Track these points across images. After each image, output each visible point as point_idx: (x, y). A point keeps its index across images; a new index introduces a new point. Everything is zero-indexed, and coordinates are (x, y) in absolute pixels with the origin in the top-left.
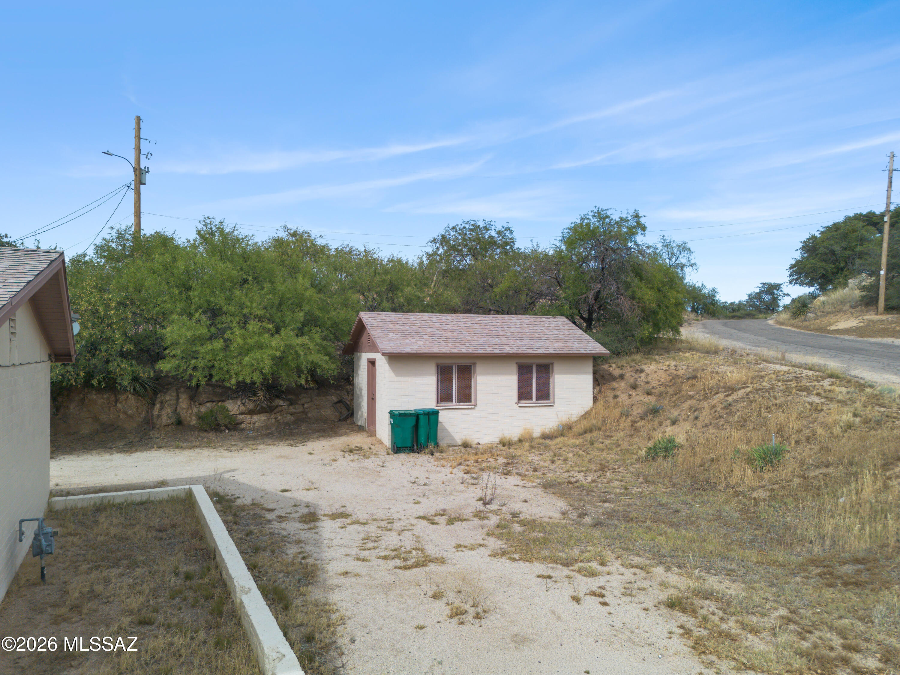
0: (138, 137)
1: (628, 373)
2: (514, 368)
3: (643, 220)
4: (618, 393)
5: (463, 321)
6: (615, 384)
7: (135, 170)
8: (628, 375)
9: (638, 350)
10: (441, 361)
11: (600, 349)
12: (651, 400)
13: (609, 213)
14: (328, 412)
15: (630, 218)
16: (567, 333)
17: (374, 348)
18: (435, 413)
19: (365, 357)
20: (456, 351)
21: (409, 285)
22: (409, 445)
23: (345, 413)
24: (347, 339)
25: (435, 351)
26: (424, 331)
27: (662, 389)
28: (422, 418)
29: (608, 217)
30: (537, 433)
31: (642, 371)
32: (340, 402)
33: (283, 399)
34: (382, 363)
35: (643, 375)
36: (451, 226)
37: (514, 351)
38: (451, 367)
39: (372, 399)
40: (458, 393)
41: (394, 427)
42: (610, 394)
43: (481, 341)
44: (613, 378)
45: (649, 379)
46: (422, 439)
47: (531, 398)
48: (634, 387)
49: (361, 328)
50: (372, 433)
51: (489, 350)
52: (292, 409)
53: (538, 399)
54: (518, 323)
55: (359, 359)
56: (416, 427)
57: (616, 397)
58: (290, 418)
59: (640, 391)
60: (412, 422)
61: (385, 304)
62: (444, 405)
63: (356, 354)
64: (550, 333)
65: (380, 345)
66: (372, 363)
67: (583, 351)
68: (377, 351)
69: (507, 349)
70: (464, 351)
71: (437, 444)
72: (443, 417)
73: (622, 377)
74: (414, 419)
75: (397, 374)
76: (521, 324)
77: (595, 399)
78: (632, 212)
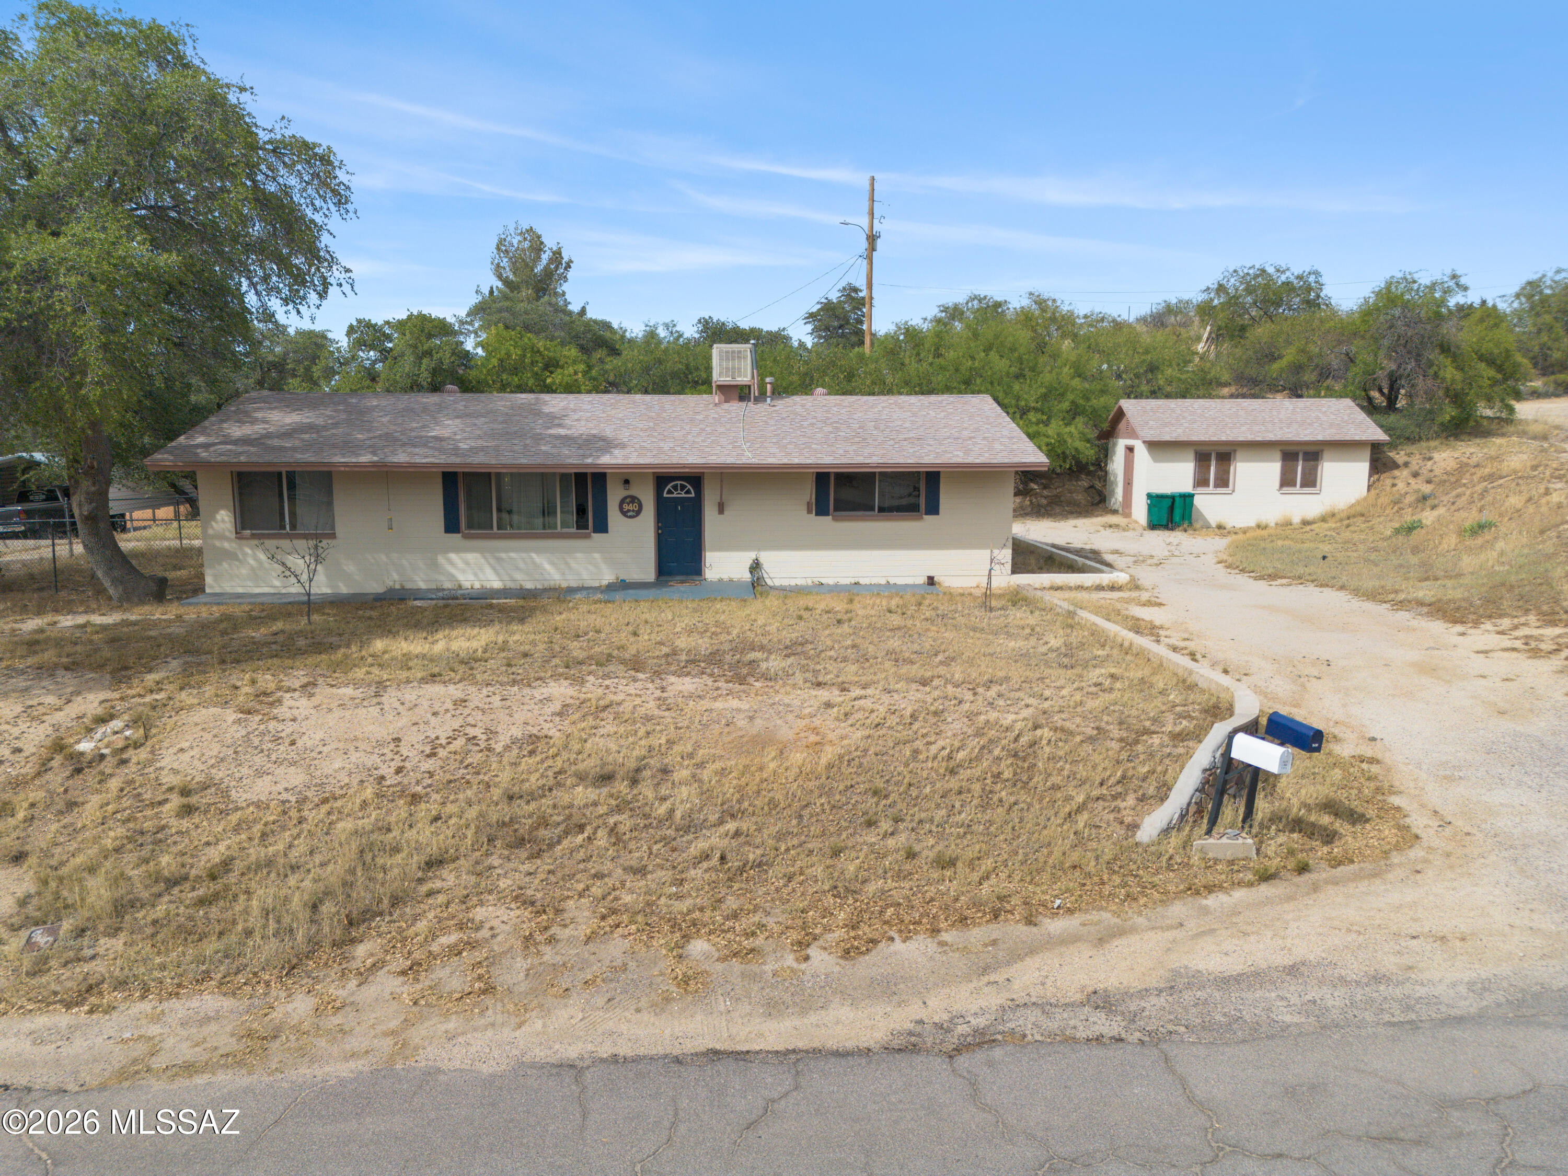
0: (872, 200)
1: (1415, 461)
2: (1278, 455)
3: (1463, 281)
4: (1396, 481)
5: (1228, 407)
6: (1396, 473)
7: (868, 238)
8: (1414, 462)
9: (1438, 436)
10: (1199, 448)
11: (1379, 435)
12: (1427, 489)
13: (1416, 276)
14: (1080, 497)
15: (1446, 279)
16: (1346, 418)
17: (1133, 435)
18: (1191, 496)
19: (1121, 444)
20: (1215, 439)
21: (1170, 366)
22: (1164, 523)
23: (1097, 498)
24: (1105, 426)
25: (1195, 438)
26: (1184, 418)
27: (1445, 477)
28: (1177, 499)
29: (1415, 282)
30: (1296, 520)
31: (1430, 459)
32: (1092, 487)
33: (1037, 483)
34: (1141, 450)
35: (1430, 463)
36: (1231, 270)
37: (1278, 438)
38: (1210, 455)
39: (1128, 483)
40: (1216, 479)
41: (1150, 507)
42: (1389, 482)
43: (1243, 429)
44: (1396, 466)
45: (1434, 468)
46: (1177, 517)
47: (1295, 485)
48: (1415, 475)
49: (1120, 414)
50: (1128, 515)
51: (1250, 437)
52: (1046, 493)
53: (1302, 486)
54: (1291, 407)
55: (1115, 445)
56: (1172, 508)
57: (1394, 485)
58: (1044, 501)
59: (1420, 479)
60: (1168, 503)
61: (1145, 388)
62: (1200, 490)
63: (1111, 441)
64: (1325, 419)
65: (1141, 433)
66: (1130, 449)
67: (1357, 438)
68: (1137, 438)
69: (1271, 437)
70: (1224, 439)
71: (1191, 524)
72: (1199, 501)
73: (1406, 464)
74: (1170, 501)
75: (1156, 460)
76: (1294, 409)
77: (1369, 487)
78: (1448, 272)
